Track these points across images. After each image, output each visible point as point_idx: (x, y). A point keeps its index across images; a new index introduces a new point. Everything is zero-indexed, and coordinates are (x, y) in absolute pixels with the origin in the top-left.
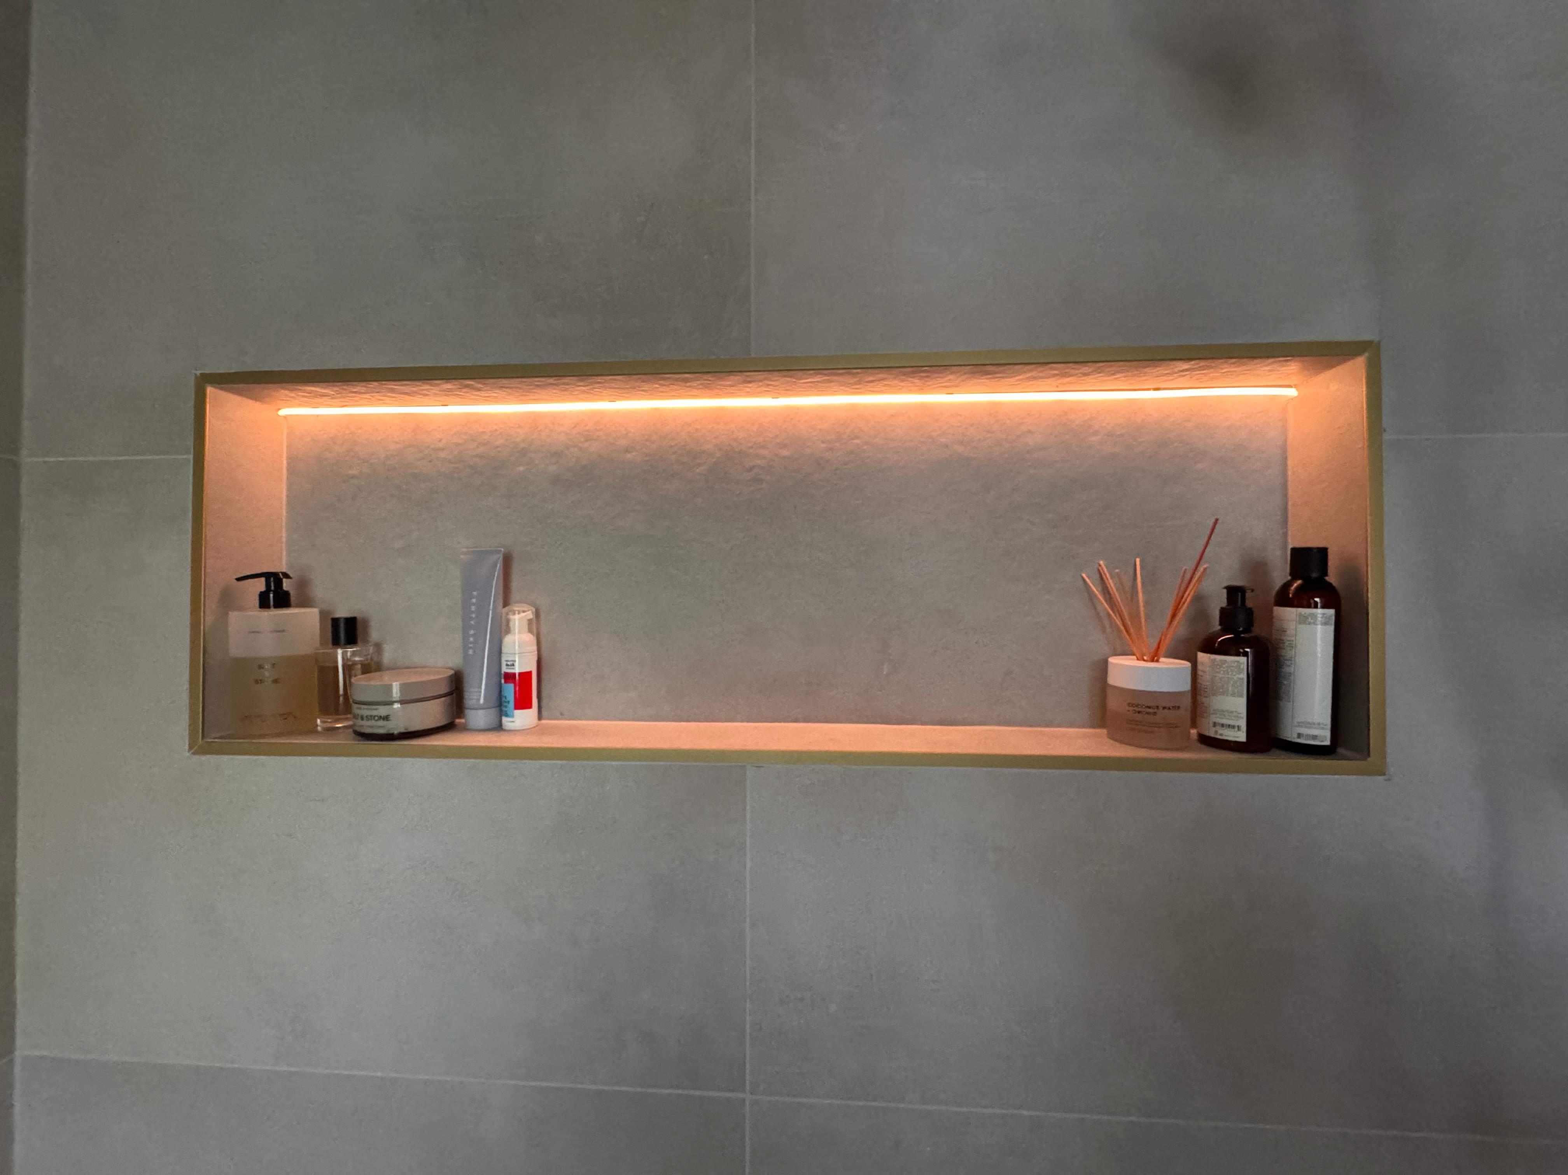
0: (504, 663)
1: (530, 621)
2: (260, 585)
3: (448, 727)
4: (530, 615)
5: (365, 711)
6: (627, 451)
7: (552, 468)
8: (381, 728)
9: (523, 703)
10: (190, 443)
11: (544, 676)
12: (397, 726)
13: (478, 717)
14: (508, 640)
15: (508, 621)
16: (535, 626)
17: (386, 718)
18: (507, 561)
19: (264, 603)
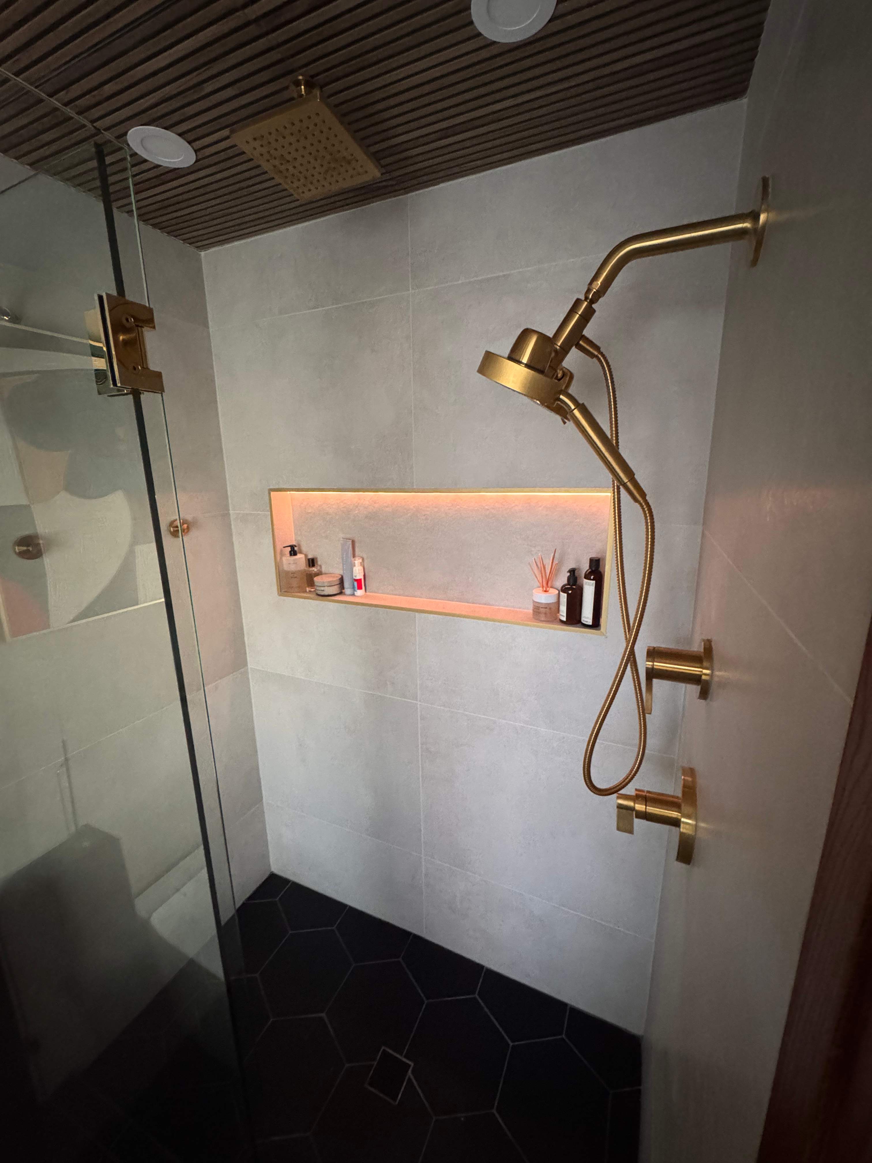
0: (354, 576)
1: (361, 563)
2: (289, 549)
3: (341, 593)
4: (361, 561)
5: (317, 588)
6: (387, 507)
7: (365, 512)
8: (323, 593)
9: (360, 587)
10: (268, 508)
11: (367, 579)
12: (326, 593)
13: (348, 591)
14: (354, 569)
15: (354, 563)
16: (362, 564)
17: (323, 591)
18: (353, 542)
19: (291, 555)
